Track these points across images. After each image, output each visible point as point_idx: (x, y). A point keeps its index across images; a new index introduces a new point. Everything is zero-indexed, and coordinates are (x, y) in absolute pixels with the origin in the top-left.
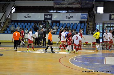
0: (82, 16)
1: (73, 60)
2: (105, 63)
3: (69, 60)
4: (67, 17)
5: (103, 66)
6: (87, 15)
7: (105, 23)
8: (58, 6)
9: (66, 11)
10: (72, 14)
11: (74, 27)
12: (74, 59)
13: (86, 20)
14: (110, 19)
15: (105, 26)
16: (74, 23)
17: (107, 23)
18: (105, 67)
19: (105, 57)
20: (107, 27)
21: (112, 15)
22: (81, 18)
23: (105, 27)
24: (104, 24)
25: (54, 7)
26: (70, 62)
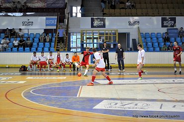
0: (49, 22)
1: (29, 92)
2: (79, 96)
3: (22, 94)
4: (24, 23)
5: (74, 100)
6: (56, 20)
7: (85, 32)
8: (8, 5)
9: (22, 14)
10: (32, 19)
11: (35, 39)
12: (31, 92)
13: (55, 28)
14: (92, 26)
15: (85, 37)
16: (35, 33)
17: (88, 32)
18: (78, 101)
19: (81, 86)
20: (87, 38)
21: (95, 20)
22: (47, 25)
23: (85, 39)
24: (82, 34)
25: (2, 7)
26: (23, 97)
